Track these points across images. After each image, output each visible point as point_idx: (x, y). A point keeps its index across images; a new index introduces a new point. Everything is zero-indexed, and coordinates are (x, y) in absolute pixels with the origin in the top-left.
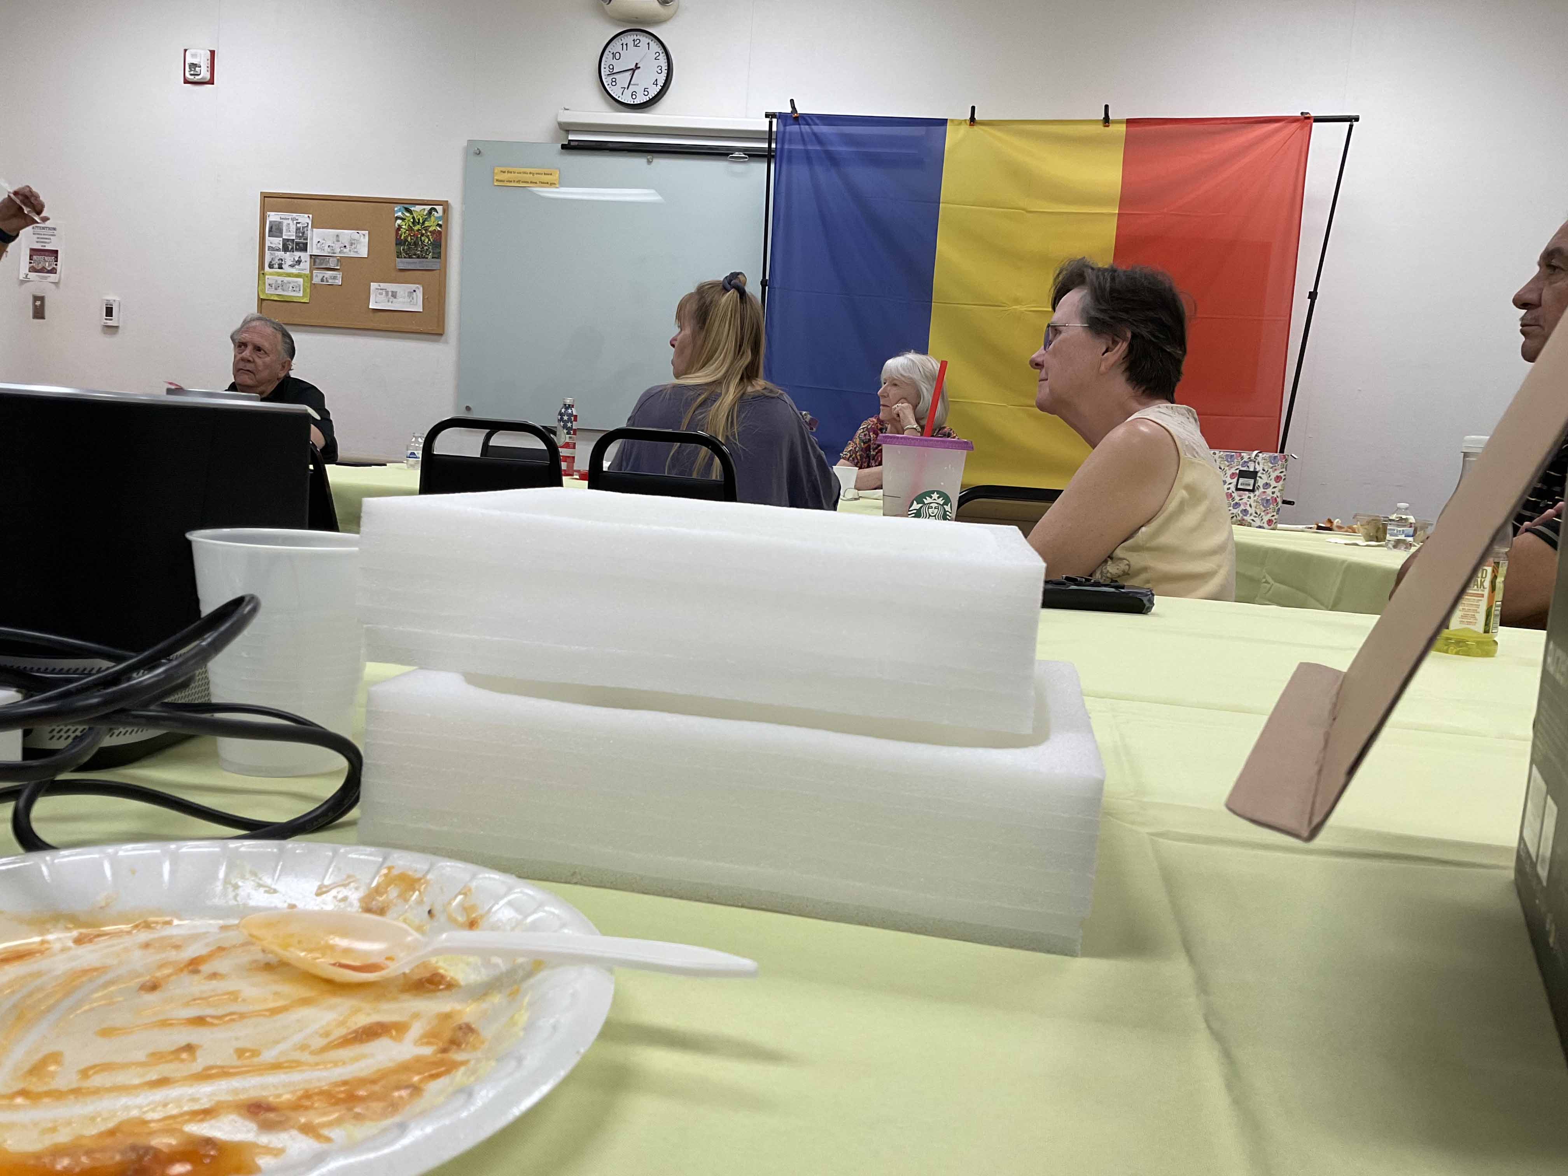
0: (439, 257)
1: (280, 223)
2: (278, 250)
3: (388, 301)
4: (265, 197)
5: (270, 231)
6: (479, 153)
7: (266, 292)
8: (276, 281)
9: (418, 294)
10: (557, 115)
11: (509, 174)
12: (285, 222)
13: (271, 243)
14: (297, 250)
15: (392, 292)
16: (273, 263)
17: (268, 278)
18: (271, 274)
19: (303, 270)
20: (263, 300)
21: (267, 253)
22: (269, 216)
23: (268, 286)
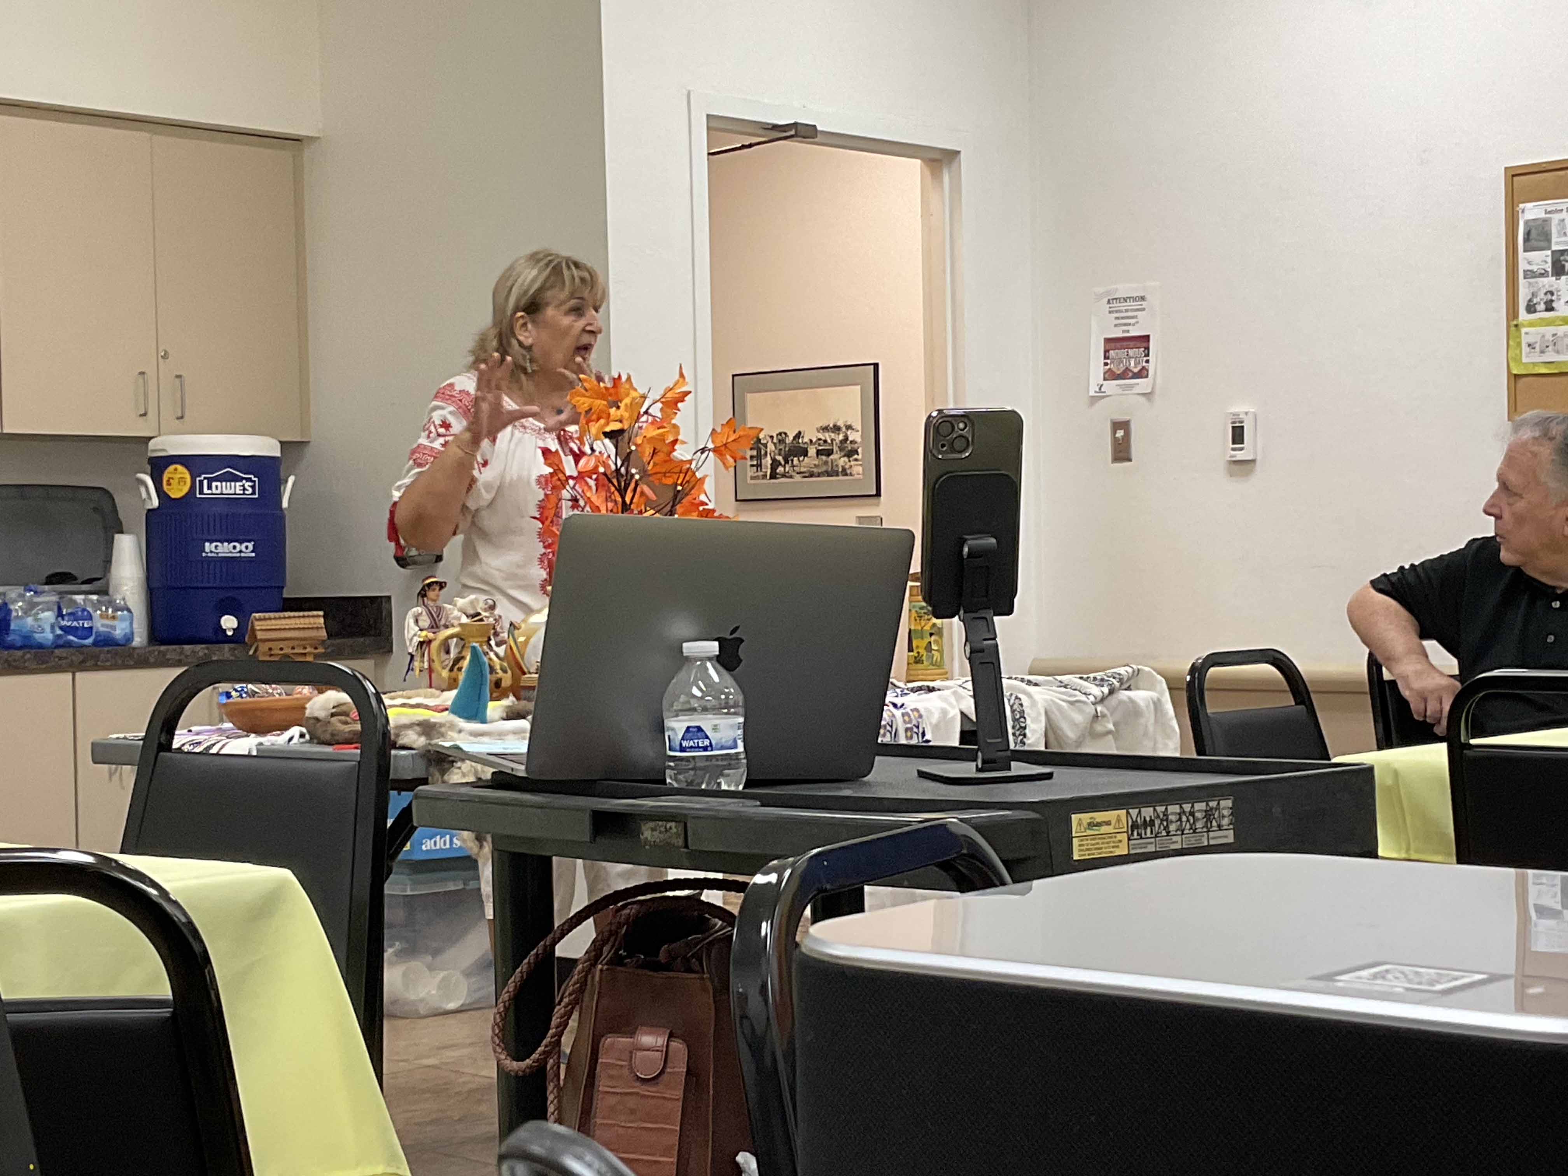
1: (1545, 221)
2: (1544, 274)
4: (1513, 176)
5: (1527, 239)
7: (1524, 360)
8: (1543, 336)
13: (1529, 263)
16: (1535, 301)
17: (1526, 333)
18: (1531, 324)
20: (1516, 376)
21: (1523, 284)
22: (1523, 211)
23: (1525, 349)
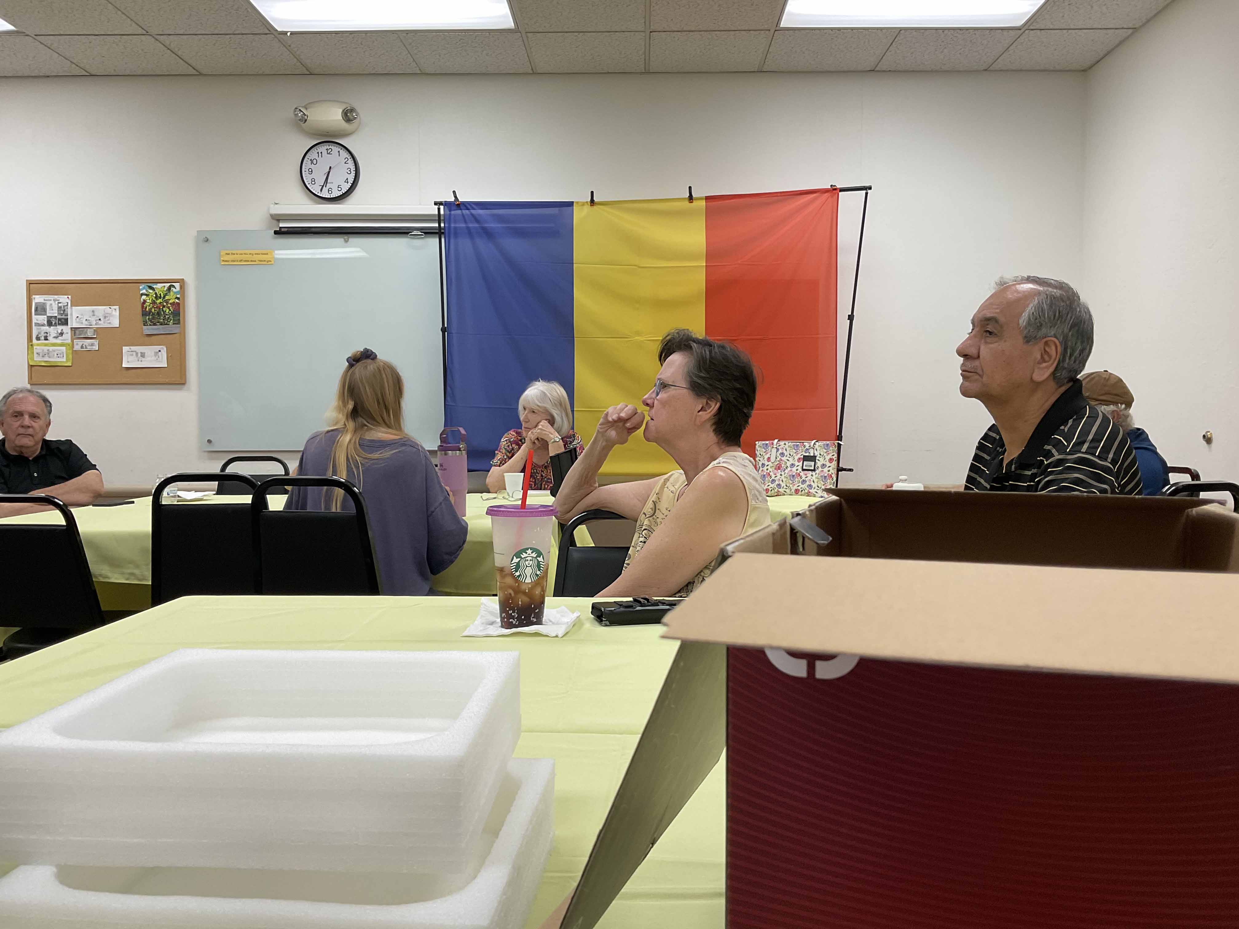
0: (179, 323)
1: (44, 304)
2: (43, 325)
3: (138, 360)
4: (30, 284)
5: (36, 310)
6: (207, 240)
7: (35, 359)
8: (43, 350)
9: (163, 353)
10: (269, 209)
11: (233, 256)
12: (48, 303)
13: (37, 320)
14: (59, 324)
15: (141, 353)
16: (40, 336)
17: (36, 348)
18: (38, 345)
19: (65, 340)
20: (31, 366)
21: (34, 328)
22: (34, 299)
23: (35, 355)
